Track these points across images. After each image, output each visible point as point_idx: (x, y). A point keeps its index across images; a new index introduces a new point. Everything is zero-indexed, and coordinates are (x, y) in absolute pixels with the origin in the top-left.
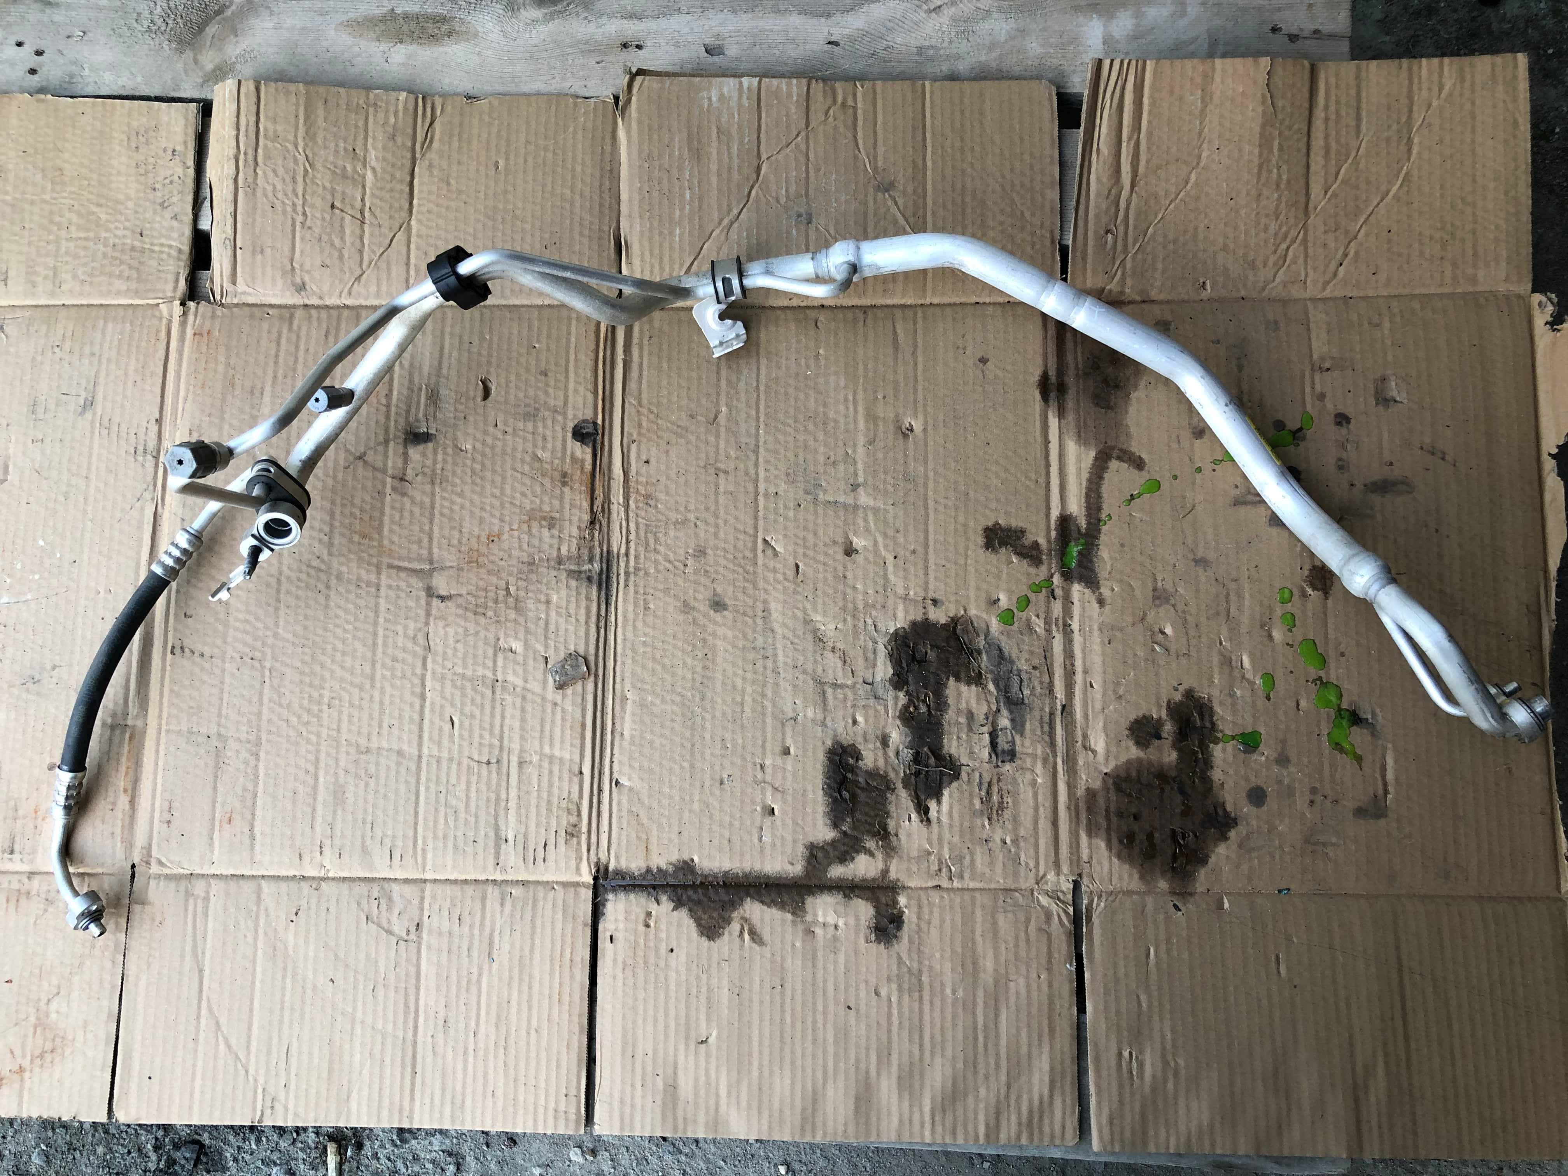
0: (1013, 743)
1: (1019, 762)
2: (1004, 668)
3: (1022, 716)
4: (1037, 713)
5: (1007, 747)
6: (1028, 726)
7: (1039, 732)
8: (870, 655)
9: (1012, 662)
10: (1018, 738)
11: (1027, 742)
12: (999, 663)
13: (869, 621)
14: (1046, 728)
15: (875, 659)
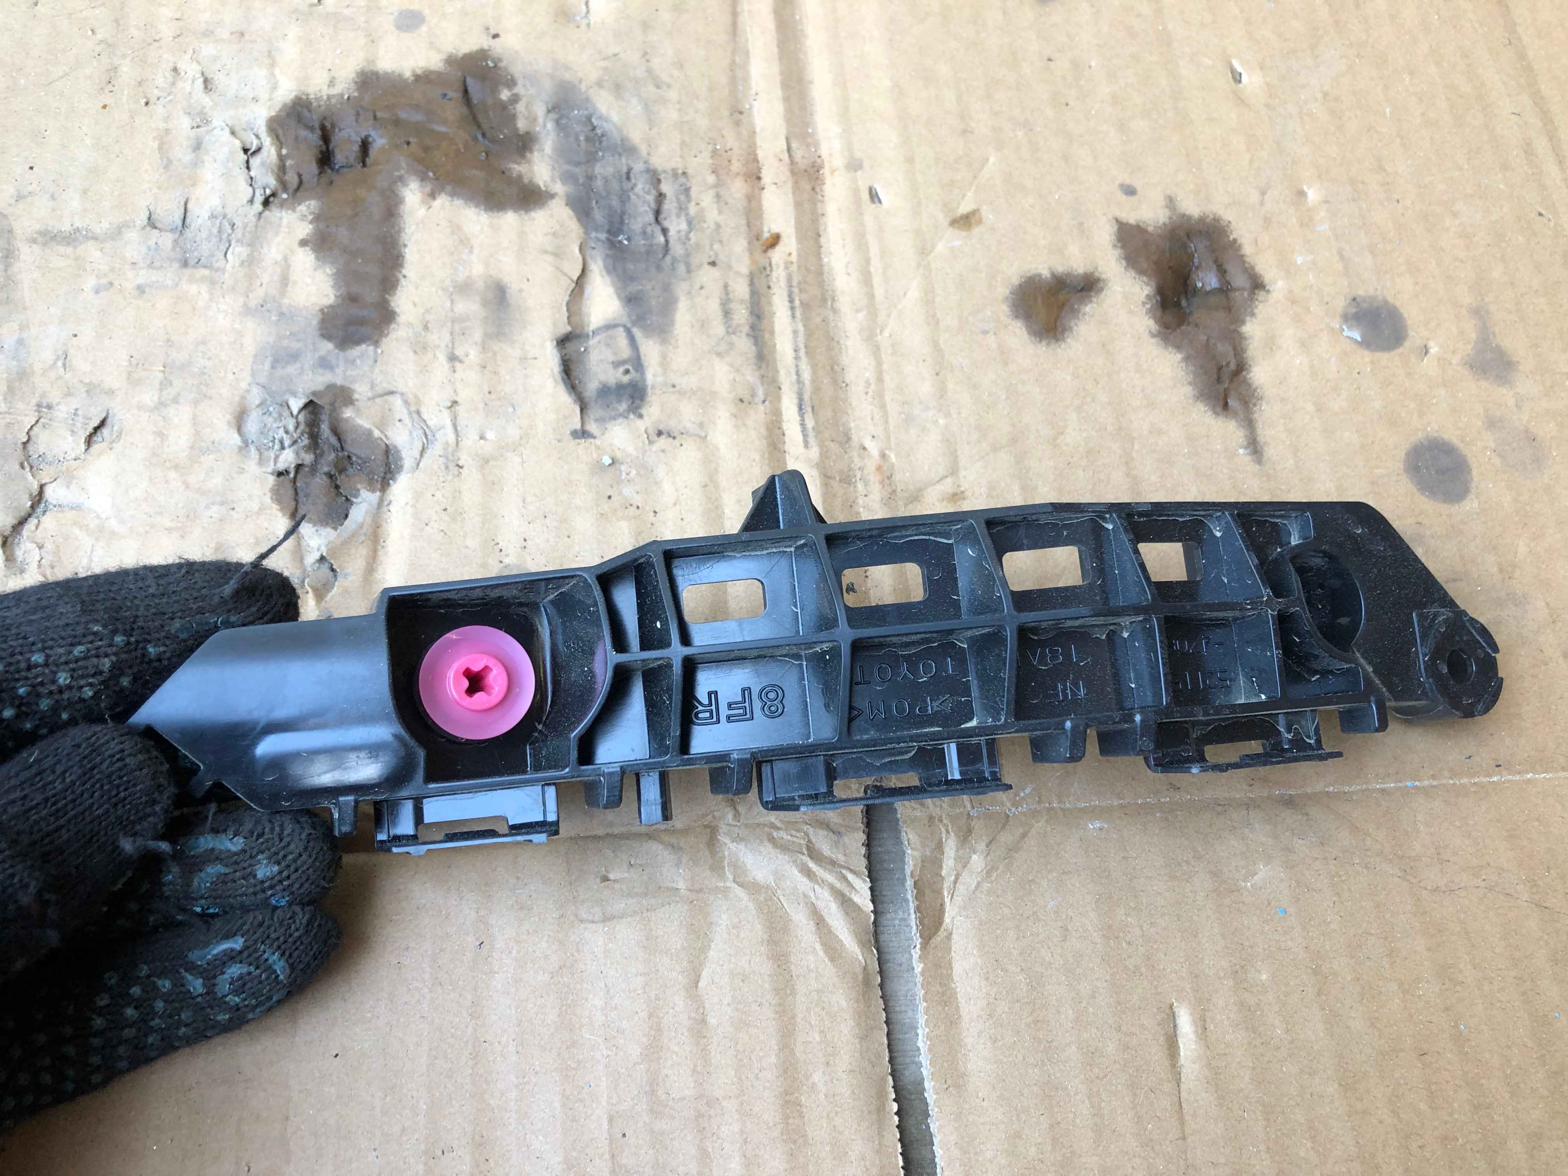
0: (637, 362)
1: (653, 411)
2: (604, 169)
3: (667, 288)
4: (707, 277)
5: (614, 376)
6: (683, 316)
7: (719, 329)
8: (182, 154)
9: (627, 149)
10: (650, 350)
11: (681, 358)
12: (591, 158)
13: (191, 69)
14: (741, 315)
15: (197, 163)
